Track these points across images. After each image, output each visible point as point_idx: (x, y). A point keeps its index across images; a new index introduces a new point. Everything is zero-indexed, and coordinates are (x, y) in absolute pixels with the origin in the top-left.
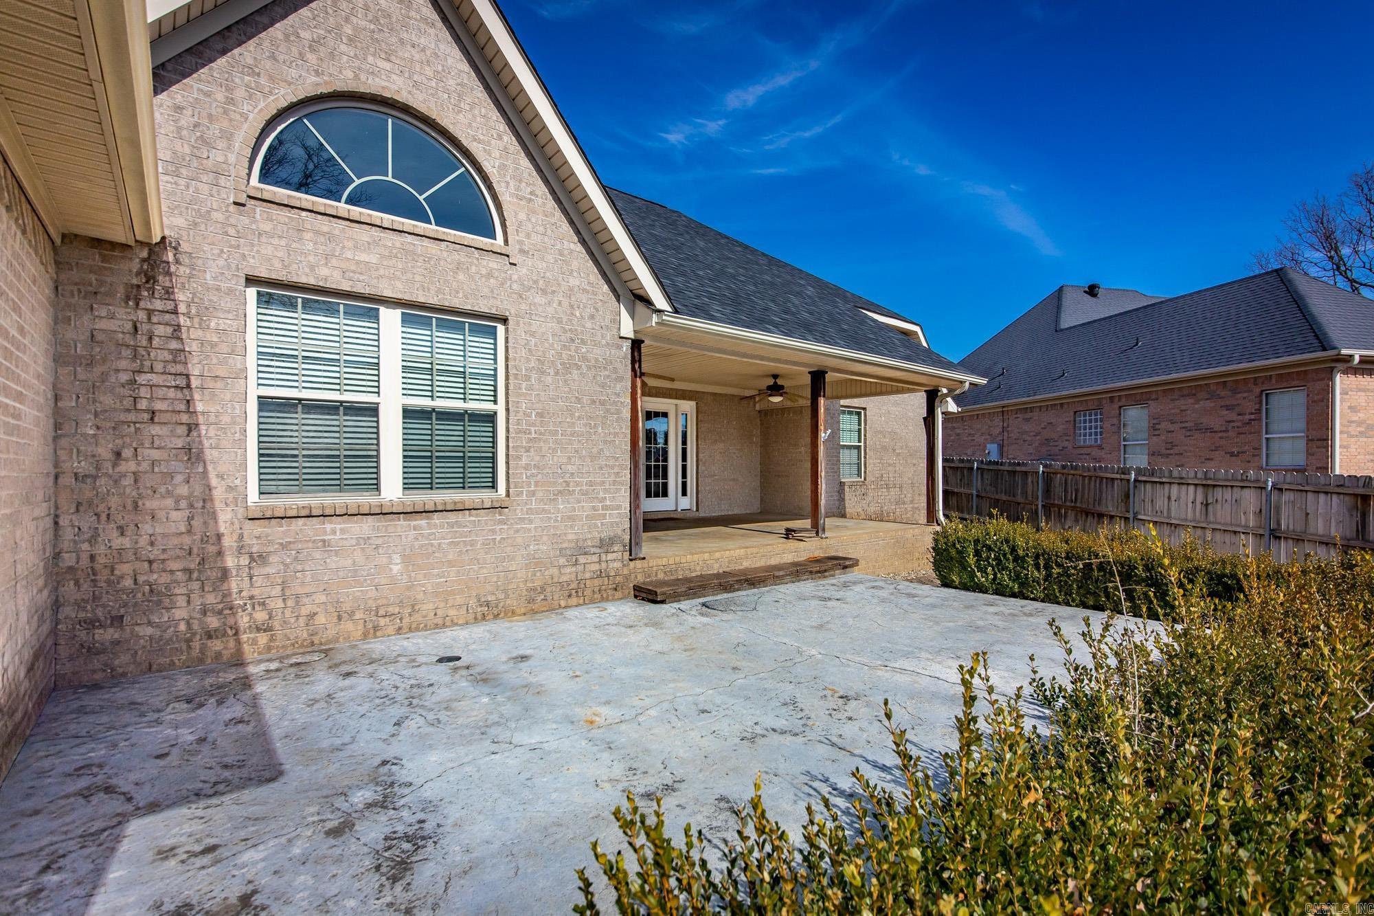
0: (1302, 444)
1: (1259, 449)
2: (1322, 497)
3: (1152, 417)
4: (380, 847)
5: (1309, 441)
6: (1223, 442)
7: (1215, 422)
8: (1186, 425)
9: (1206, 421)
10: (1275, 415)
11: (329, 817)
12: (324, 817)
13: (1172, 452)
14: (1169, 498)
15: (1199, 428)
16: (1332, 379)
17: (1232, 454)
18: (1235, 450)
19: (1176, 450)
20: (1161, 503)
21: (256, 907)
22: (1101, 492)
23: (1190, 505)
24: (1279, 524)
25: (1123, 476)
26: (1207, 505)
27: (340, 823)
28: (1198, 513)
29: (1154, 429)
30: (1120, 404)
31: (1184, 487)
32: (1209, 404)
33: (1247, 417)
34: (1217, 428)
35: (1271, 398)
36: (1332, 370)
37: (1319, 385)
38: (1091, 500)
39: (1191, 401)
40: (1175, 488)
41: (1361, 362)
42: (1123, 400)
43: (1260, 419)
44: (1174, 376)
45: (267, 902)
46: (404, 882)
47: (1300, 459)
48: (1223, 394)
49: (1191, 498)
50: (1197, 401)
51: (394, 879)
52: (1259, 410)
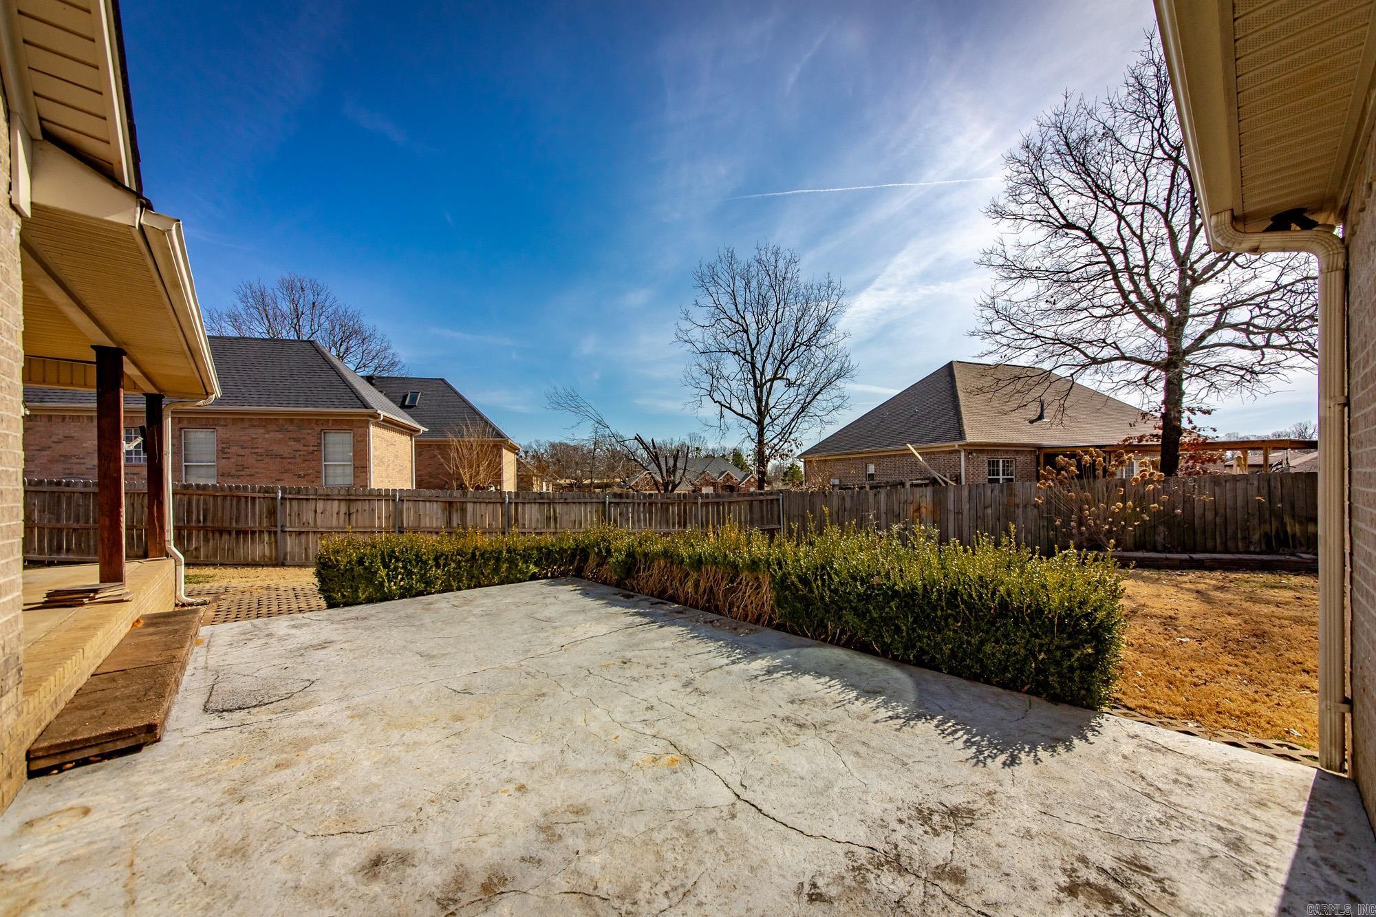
0: (350, 470)
1: (319, 472)
2: (428, 504)
3: (220, 441)
4: (951, 834)
5: (355, 468)
6: (291, 466)
7: (285, 450)
8: (257, 450)
9: (276, 449)
10: (330, 449)
11: (941, 895)
12: (946, 900)
13: (242, 473)
14: (316, 511)
15: (269, 454)
16: (368, 427)
17: (299, 476)
18: (302, 473)
19: (247, 472)
20: (308, 516)
21: (1070, 876)
22: (238, 509)
23: (335, 515)
24: (403, 523)
25: (266, 495)
26: (350, 514)
27: (943, 880)
28: (341, 521)
29: (222, 452)
30: (181, 426)
31: (330, 502)
32: (279, 435)
33: (311, 448)
34: (286, 455)
35: (327, 435)
36: (368, 422)
37: (361, 431)
38: (227, 518)
39: (262, 431)
40: (320, 505)
41: (383, 421)
42: (185, 422)
43: (320, 451)
44: (246, 408)
45: (1059, 872)
46: (970, 806)
47: (349, 480)
48: (290, 428)
49: (335, 511)
50: (268, 432)
51: (971, 812)
52: (320, 444)
